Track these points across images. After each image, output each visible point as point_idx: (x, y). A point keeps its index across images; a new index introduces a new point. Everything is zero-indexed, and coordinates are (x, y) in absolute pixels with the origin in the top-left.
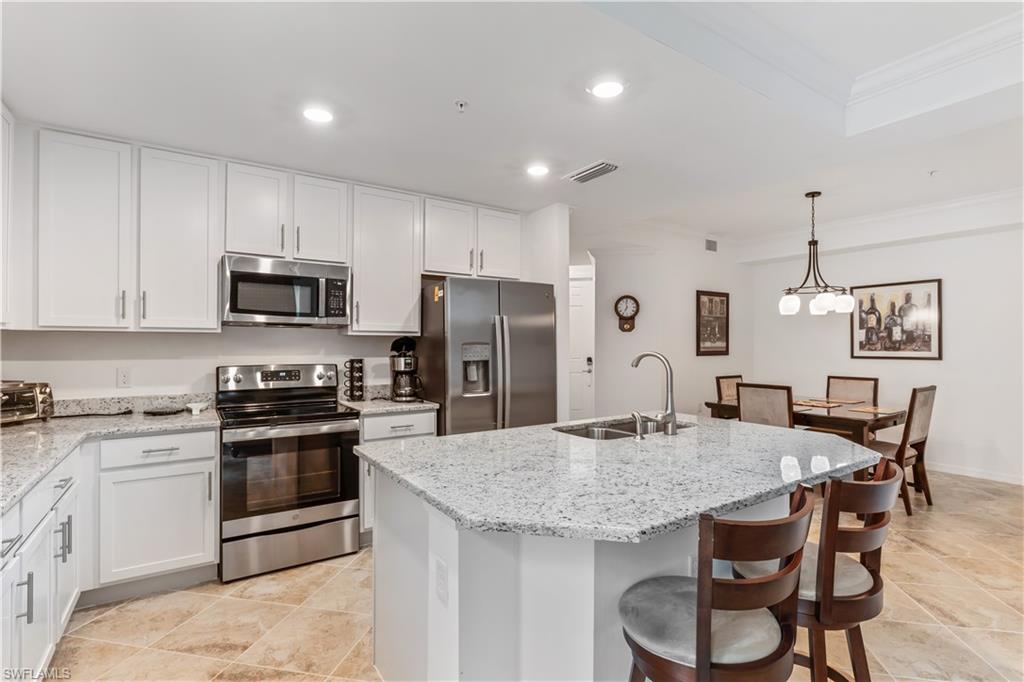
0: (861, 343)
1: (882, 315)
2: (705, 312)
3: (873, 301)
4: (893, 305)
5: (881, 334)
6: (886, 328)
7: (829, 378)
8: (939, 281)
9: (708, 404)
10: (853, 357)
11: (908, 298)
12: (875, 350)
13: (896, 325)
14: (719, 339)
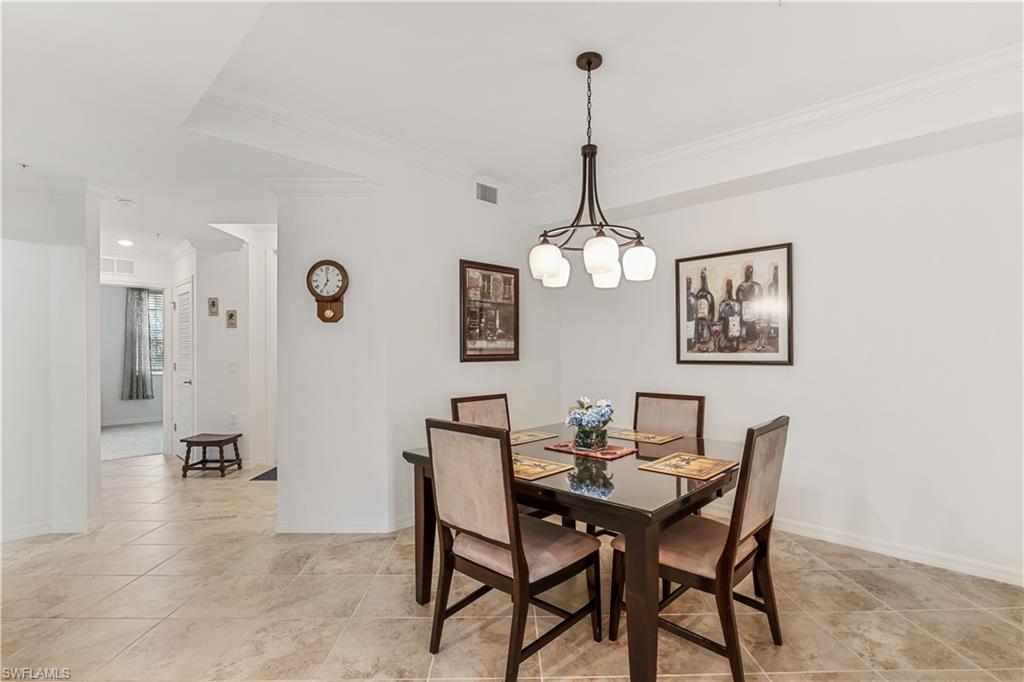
0: (689, 341)
1: (715, 299)
2: (474, 295)
3: (704, 279)
4: (729, 284)
5: (715, 328)
6: (720, 318)
7: (639, 395)
8: (789, 246)
9: (408, 456)
10: (679, 361)
11: (749, 273)
12: (707, 351)
13: (733, 313)
14: (501, 337)
